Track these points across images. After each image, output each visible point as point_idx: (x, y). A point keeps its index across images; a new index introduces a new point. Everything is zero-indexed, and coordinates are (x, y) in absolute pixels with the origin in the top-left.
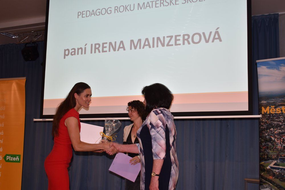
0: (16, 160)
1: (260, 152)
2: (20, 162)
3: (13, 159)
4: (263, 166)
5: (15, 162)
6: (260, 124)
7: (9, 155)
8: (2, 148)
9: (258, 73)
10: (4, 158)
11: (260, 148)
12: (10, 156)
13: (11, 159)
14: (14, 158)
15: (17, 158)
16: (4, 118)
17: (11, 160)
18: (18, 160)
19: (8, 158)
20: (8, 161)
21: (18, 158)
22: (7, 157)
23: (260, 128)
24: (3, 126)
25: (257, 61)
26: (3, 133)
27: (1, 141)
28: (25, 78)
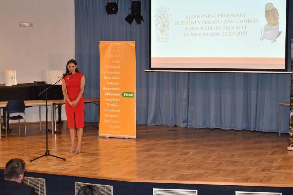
1: (291, 92)
4: (292, 100)
5: (131, 97)
6: (291, 77)
7: (126, 93)
8: (120, 88)
9: (292, 47)
11: (291, 90)
13: (127, 95)
15: (132, 95)
16: (120, 68)
17: (128, 96)
20: (126, 96)
22: (125, 94)
23: (291, 79)
24: (120, 73)
25: (291, 40)
27: (119, 84)
28: (135, 42)
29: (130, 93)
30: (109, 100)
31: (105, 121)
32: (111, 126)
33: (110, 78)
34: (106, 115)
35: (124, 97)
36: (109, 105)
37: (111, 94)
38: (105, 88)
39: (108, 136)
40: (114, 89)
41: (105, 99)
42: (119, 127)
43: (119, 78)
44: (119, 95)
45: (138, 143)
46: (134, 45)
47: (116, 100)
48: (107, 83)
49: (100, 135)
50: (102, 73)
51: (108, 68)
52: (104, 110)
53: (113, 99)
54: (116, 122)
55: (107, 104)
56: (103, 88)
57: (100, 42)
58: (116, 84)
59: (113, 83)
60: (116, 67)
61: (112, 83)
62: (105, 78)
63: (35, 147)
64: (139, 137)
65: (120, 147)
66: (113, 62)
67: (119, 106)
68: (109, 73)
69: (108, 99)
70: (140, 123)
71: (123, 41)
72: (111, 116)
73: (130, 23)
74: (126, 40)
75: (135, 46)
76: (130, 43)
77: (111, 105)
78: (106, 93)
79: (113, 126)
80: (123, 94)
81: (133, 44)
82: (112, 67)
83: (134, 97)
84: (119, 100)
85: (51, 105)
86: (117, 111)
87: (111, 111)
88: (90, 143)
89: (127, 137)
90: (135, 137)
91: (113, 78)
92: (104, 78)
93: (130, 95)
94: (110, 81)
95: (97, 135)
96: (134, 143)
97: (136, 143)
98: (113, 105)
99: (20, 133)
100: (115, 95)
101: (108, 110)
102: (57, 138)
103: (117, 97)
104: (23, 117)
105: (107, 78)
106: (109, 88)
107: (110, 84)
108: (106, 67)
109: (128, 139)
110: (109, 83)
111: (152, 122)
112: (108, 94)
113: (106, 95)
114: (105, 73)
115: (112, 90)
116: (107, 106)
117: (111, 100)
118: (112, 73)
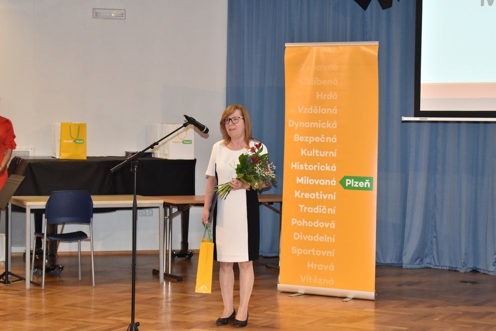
0: (366, 186)
2: (372, 190)
3: (358, 184)
5: (363, 188)
7: (350, 178)
8: (334, 164)
10: (339, 182)
12: (353, 180)
13: (354, 184)
14: (361, 182)
15: (367, 183)
16: (336, 113)
17: (356, 186)
18: (369, 186)
19: (349, 182)
20: (350, 187)
21: (369, 184)
22: (347, 180)
24: (336, 127)
26: (336, 138)
27: (333, 154)
28: (377, 43)
29: (363, 179)
30: (307, 196)
31: (295, 250)
32: (309, 265)
33: (310, 140)
34: (297, 236)
35: (345, 188)
36: (307, 210)
37: (312, 182)
38: (295, 166)
39: (302, 289)
40: (321, 168)
41: (297, 194)
42: (332, 268)
43: (334, 140)
44: (334, 182)
45: (382, 311)
46: (375, 53)
47: (325, 198)
48: (303, 152)
49: (281, 286)
50: (290, 126)
51: (305, 112)
52: (294, 221)
53: (317, 194)
54: (324, 254)
55: (301, 206)
56: (292, 166)
57: (287, 45)
58: (324, 154)
59: (317, 151)
60: (324, 111)
61: (315, 152)
62: (297, 138)
63: (110, 313)
64: (382, 295)
65: (333, 321)
66: (320, 98)
67: (332, 211)
68: (308, 125)
69: (302, 194)
70: (383, 262)
71: (346, 41)
72: (310, 238)
73: (365, 7)
74: (353, 39)
75: (377, 54)
76: (364, 49)
77: (311, 210)
78: (298, 179)
79: (315, 265)
80: (342, 182)
81: (371, 48)
82: (315, 111)
83: (371, 189)
84: (332, 197)
85: (158, 207)
86: (327, 226)
87: (310, 224)
88: (254, 308)
89: (352, 293)
90: (371, 294)
91: (317, 139)
92: (295, 138)
93: (361, 184)
94: (309, 147)
95: (275, 286)
96: (370, 309)
97: (376, 312)
98: (317, 210)
99: (82, 275)
100: (323, 182)
101: (304, 222)
102: (172, 292)
103: (327, 189)
104: (88, 235)
105: (302, 139)
106: (306, 165)
107: (311, 155)
108: (300, 111)
109: (354, 299)
110: (306, 152)
111: (414, 260)
112: (305, 180)
113: (297, 183)
114: (297, 126)
115: (315, 169)
116: (301, 211)
117: (312, 196)
118: (316, 125)
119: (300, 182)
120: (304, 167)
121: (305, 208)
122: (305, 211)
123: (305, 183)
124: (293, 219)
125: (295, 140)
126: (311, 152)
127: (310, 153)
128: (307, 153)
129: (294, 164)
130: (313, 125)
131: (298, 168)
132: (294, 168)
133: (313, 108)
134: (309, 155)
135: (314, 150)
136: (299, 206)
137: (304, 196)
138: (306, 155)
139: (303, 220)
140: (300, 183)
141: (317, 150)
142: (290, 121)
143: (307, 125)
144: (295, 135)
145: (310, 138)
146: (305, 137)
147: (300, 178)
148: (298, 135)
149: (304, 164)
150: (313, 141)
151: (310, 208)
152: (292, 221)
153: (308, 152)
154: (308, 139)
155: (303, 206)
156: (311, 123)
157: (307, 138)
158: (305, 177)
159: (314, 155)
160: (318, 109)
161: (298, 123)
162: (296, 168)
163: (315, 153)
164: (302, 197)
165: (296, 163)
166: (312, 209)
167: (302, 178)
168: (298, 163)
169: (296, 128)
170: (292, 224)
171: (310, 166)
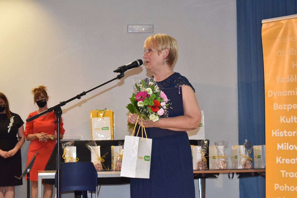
30: (288, 161)
33: (288, 107)
36: (288, 175)
37: (291, 147)
38: (275, 133)
41: (278, 160)
48: (282, 120)
50: (269, 96)
51: (282, 81)
52: (277, 186)
55: (283, 171)
56: (273, 133)
57: (263, 21)
62: (276, 107)
66: (295, 66)
69: (283, 160)
77: (292, 175)
78: (278, 145)
91: (295, 106)
92: (274, 106)
101: (286, 187)
105: (280, 107)
106: (285, 132)
107: (289, 122)
110: (285, 119)
112: (285, 146)
113: (278, 149)
114: (275, 96)
115: (294, 135)
116: (283, 176)
117: (293, 161)
118: (293, 93)
119: (280, 148)
120: (284, 134)
121: (287, 173)
122: (286, 176)
123: (285, 149)
124: (276, 185)
125: (274, 109)
126: (290, 119)
127: (288, 120)
128: (286, 121)
129: (274, 132)
130: (290, 93)
131: (278, 136)
132: (274, 135)
133: (290, 77)
134: (287, 122)
135: (292, 117)
136: (281, 171)
137: (285, 161)
138: (284, 122)
139: (285, 185)
140: (281, 150)
141: (295, 117)
142: (269, 92)
143: (285, 93)
144: (274, 104)
145: (288, 105)
146: (284, 105)
147: (280, 145)
148: (277, 104)
149: (283, 131)
150: (291, 108)
151: (291, 173)
152: (275, 186)
153: (287, 119)
154: (286, 107)
155: (285, 171)
156: (289, 92)
157: (285, 105)
158: (285, 143)
159: (292, 122)
160: (294, 77)
161: (276, 92)
162: (276, 136)
163: (293, 120)
164: (283, 163)
165: (276, 131)
166: (293, 173)
167: (283, 144)
168: (278, 130)
169: (275, 98)
170: (275, 190)
171: (289, 132)
